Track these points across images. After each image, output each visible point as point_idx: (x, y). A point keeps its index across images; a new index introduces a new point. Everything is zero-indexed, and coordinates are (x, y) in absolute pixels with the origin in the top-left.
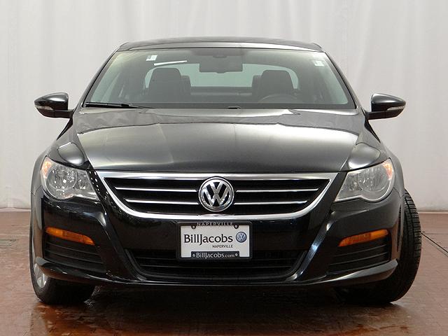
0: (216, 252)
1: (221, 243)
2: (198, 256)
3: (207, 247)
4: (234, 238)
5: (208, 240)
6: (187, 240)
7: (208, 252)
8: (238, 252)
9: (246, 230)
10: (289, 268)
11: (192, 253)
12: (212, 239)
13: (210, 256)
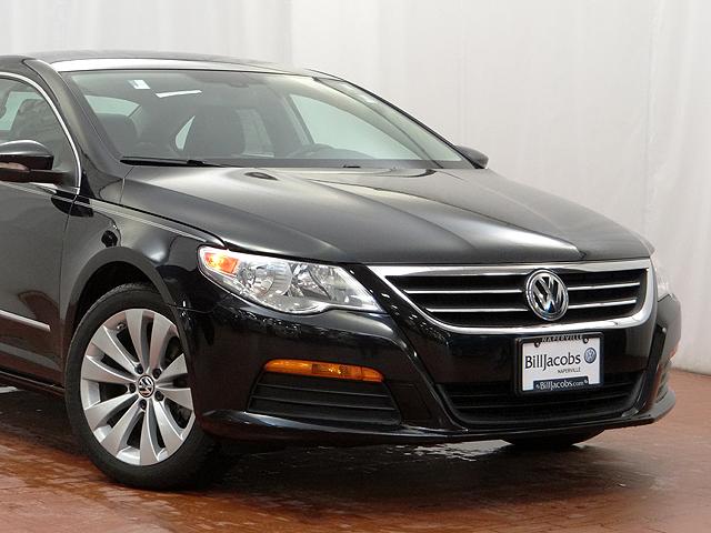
0: (563, 380)
1: (567, 366)
2: (543, 387)
3: (552, 373)
4: (582, 358)
5: (552, 362)
6: (529, 364)
7: (554, 381)
8: (586, 378)
9: (595, 344)
10: (625, 396)
11: (536, 383)
12: (558, 361)
13: (556, 385)
